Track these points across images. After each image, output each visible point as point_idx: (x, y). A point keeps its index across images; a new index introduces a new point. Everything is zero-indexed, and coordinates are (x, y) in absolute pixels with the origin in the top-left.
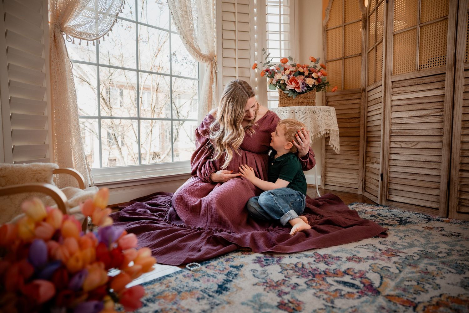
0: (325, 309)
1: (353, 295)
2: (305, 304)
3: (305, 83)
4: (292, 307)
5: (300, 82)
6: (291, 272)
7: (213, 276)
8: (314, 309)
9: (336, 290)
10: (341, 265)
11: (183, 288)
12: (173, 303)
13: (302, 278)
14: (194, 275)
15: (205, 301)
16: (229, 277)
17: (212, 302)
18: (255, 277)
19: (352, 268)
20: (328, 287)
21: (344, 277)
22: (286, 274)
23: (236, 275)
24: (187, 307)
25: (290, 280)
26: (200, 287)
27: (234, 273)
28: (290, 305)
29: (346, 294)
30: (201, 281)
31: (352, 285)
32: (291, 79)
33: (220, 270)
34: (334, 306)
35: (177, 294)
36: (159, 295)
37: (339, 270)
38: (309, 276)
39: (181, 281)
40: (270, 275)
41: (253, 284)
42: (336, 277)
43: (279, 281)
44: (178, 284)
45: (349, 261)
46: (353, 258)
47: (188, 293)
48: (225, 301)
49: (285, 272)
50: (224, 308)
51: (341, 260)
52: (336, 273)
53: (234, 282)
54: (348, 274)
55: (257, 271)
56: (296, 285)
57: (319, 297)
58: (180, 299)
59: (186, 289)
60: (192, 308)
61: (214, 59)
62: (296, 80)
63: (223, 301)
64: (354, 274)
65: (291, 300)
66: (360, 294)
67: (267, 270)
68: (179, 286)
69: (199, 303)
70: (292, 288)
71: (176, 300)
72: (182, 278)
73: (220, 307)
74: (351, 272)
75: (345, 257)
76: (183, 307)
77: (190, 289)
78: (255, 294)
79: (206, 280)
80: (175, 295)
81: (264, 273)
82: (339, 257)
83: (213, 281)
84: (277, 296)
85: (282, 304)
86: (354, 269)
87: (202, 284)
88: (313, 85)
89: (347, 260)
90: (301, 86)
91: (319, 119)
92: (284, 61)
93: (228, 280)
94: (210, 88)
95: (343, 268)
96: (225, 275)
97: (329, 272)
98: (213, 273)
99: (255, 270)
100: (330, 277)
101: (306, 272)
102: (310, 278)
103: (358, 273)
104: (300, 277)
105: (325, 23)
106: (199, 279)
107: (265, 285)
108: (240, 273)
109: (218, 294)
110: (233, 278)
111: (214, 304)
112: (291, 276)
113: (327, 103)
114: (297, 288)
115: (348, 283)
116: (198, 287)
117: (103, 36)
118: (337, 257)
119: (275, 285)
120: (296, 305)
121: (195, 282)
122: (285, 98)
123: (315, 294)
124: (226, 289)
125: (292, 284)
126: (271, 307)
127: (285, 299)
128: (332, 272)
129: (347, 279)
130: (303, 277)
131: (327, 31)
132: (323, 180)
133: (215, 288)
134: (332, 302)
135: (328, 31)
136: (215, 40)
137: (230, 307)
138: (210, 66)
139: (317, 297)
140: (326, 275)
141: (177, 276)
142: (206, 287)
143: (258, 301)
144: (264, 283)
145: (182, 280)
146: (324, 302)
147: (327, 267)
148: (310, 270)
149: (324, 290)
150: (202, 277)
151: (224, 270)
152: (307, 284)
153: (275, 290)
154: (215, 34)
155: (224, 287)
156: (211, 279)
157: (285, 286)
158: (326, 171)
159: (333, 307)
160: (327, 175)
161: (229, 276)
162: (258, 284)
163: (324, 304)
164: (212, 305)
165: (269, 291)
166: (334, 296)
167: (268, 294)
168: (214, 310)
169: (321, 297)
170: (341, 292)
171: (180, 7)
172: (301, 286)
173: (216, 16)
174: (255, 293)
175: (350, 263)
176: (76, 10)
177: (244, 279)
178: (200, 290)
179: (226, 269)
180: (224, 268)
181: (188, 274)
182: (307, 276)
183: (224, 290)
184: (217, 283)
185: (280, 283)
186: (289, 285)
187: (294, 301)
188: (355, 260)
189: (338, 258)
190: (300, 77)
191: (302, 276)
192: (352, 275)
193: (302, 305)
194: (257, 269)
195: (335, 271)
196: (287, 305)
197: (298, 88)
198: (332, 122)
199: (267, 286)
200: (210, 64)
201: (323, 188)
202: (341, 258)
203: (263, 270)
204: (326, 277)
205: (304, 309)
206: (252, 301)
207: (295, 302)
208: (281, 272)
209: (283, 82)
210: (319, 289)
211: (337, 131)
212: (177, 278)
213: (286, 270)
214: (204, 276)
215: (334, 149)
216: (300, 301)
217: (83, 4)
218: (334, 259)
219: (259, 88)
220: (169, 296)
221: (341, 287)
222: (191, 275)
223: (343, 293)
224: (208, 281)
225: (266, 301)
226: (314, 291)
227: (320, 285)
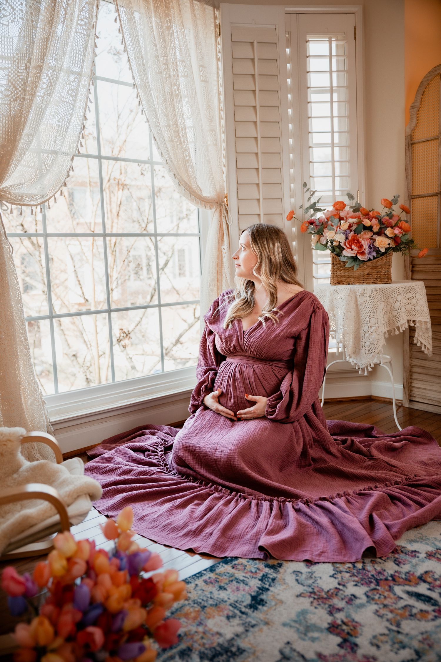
0: (387, 635)
1: (427, 614)
2: (363, 626)
3: (373, 245)
4: (346, 631)
5: (365, 244)
6: (347, 575)
7: (243, 581)
8: (374, 634)
9: (406, 606)
10: (417, 564)
11: (207, 601)
12: (198, 623)
13: (362, 586)
14: (218, 580)
15: (236, 621)
16: (264, 583)
17: (246, 623)
18: (299, 583)
19: (432, 572)
20: (395, 602)
21: (419, 586)
22: (340, 579)
23: (273, 580)
24: (215, 629)
25: (344, 589)
26: (229, 599)
27: (271, 577)
28: (344, 627)
29: (418, 612)
30: (229, 590)
31: (427, 599)
32: (350, 238)
33: (252, 572)
34: (400, 630)
35: (201, 609)
36: (179, 613)
37: (413, 574)
38: (371, 582)
39: (203, 590)
40: (319, 581)
41: (296, 594)
42: (408, 585)
43: (330, 589)
44: (200, 595)
45: (430, 559)
46: (435, 554)
47: (214, 608)
48: (262, 621)
49: (339, 576)
50: (261, 630)
51: (418, 557)
52: (408, 580)
53: (272, 591)
54: (425, 581)
55: (301, 573)
56: (353, 597)
57: (381, 616)
58: (206, 618)
59: (211, 602)
60: (222, 631)
61: (223, 202)
62: (358, 240)
63: (260, 621)
64: (433, 581)
65: (345, 620)
66: (436, 614)
67: (315, 572)
68: (201, 597)
69: (229, 624)
70: (347, 602)
71: (201, 620)
72: (204, 586)
73: (256, 629)
74: (430, 577)
75: (424, 552)
76: (210, 630)
77: (216, 601)
78: (300, 610)
79: (235, 588)
80: (198, 611)
81: (311, 577)
82: (415, 551)
83: (244, 590)
84: (328, 613)
85: (333, 626)
86: (435, 572)
87: (231, 594)
88: (386, 249)
89: (426, 558)
90: (367, 251)
91: (397, 305)
92: (339, 206)
93: (263, 587)
94: (219, 250)
95: (420, 571)
96: (260, 580)
97: (399, 577)
98: (244, 576)
99: (298, 572)
100: (399, 585)
101: (368, 576)
102: (373, 586)
103: (439, 580)
104: (359, 584)
105: (409, 131)
106: (226, 586)
107: (312, 597)
108: (279, 576)
109: (252, 610)
110: (270, 585)
111: (249, 625)
112: (347, 583)
113: (413, 267)
114: (354, 602)
115: (423, 595)
116: (226, 599)
117: (54, 195)
118: (412, 552)
119: (325, 596)
120: (352, 628)
121: (221, 592)
122: (341, 267)
123: (377, 611)
124: (262, 602)
125: (348, 595)
126: (320, 630)
127: (337, 619)
128: (404, 576)
129: (422, 589)
130: (362, 584)
131: (412, 144)
132: (407, 393)
133: (248, 600)
134: (398, 625)
135: (415, 145)
136: (224, 169)
137: (269, 629)
138: (217, 214)
139: (379, 616)
140: (394, 583)
141: (197, 582)
142: (236, 599)
143: (303, 621)
144: (311, 593)
145: (204, 588)
146: (387, 624)
147: (396, 568)
148: (374, 572)
149: (389, 605)
150: (229, 583)
151: (258, 571)
152: (368, 596)
153: (325, 604)
154: (224, 161)
155: (259, 599)
156: (241, 585)
157: (338, 599)
158: (411, 378)
159: (398, 632)
160: (413, 385)
161: (264, 581)
162: (302, 595)
163: (387, 628)
164: (246, 627)
165: (318, 606)
166: (401, 615)
167: (316, 610)
168: (249, 634)
169: (385, 616)
170: (411, 610)
171: (166, 126)
172: (359, 598)
173: (224, 129)
174: (298, 609)
175: (430, 561)
176: (12, 162)
177: (284, 587)
178: (228, 603)
179: (259, 570)
180: (257, 569)
181: (210, 578)
182: (368, 583)
183: (259, 604)
184: (250, 592)
185: (332, 593)
186: (343, 597)
187: (349, 621)
188: (438, 558)
189: (414, 553)
190: (365, 233)
191: (362, 582)
192: (429, 583)
193: (358, 629)
194: (301, 571)
195: (408, 575)
196: (340, 627)
197: (363, 253)
198: (418, 308)
199: (314, 599)
200: (218, 210)
201: (407, 405)
202: (418, 552)
203: (310, 572)
204: (395, 584)
205: (361, 635)
206: (295, 621)
207: (350, 624)
208: (332, 576)
209: (338, 244)
210: (383, 604)
211: (426, 323)
212: (197, 585)
213: (341, 572)
214: (232, 581)
215: (423, 349)
216: (356, 622)
217: (22, 150)
218: (409, 555)
219: (299, 243)
220: (191, 613)
221: (412, 601)
222: (214, 580)
223: (414, 611)
224: (238, 589)
225: (313, 621)
226: (375, 607)
227: (385, 597)
